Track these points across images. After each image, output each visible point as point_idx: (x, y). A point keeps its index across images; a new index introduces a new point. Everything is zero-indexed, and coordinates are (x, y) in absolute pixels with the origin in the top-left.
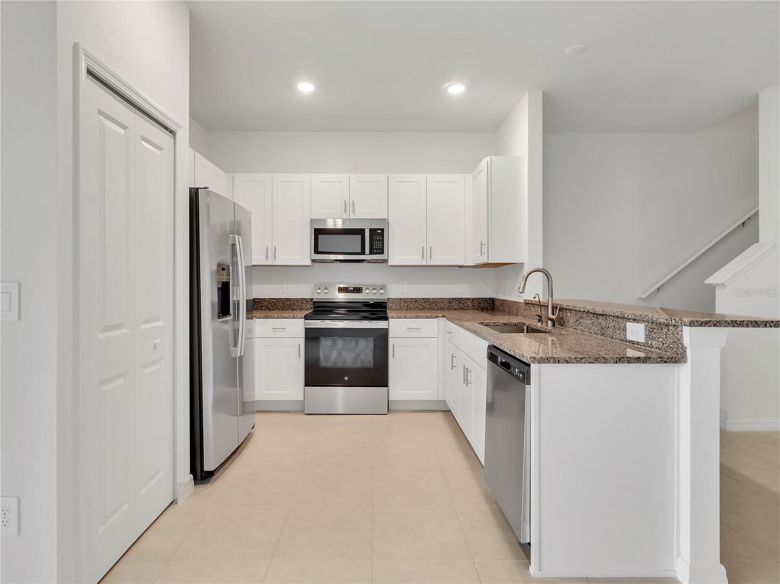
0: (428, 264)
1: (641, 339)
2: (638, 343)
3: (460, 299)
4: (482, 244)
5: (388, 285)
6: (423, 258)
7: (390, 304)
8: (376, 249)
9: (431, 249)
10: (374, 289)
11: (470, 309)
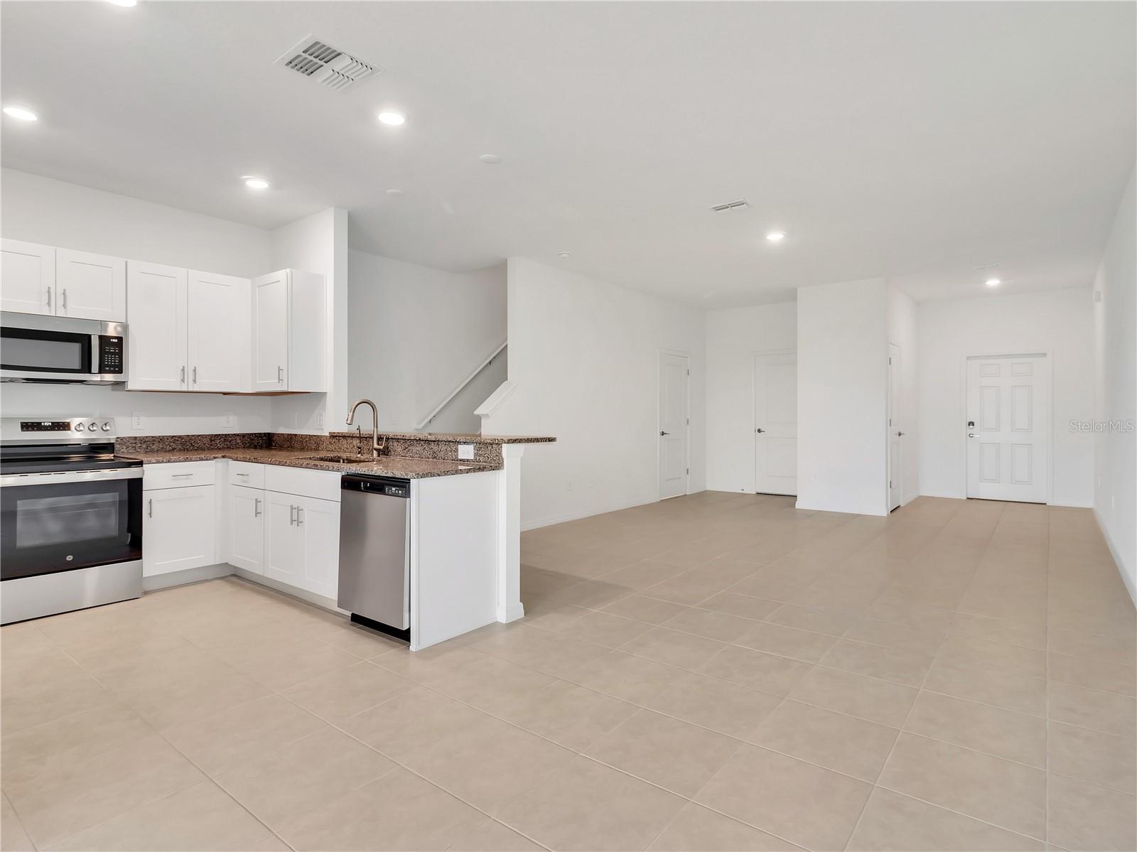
0: (190, 390)
1: (471, 457)
2: (468, 460)
3: (226, 435)
4: (279, 370)
5: (115, 419)
6: (183, 381)
7: (117, 447)
8: (111, 366)
9: (195, 370)
10: (92, 424)
11: (238, 448)
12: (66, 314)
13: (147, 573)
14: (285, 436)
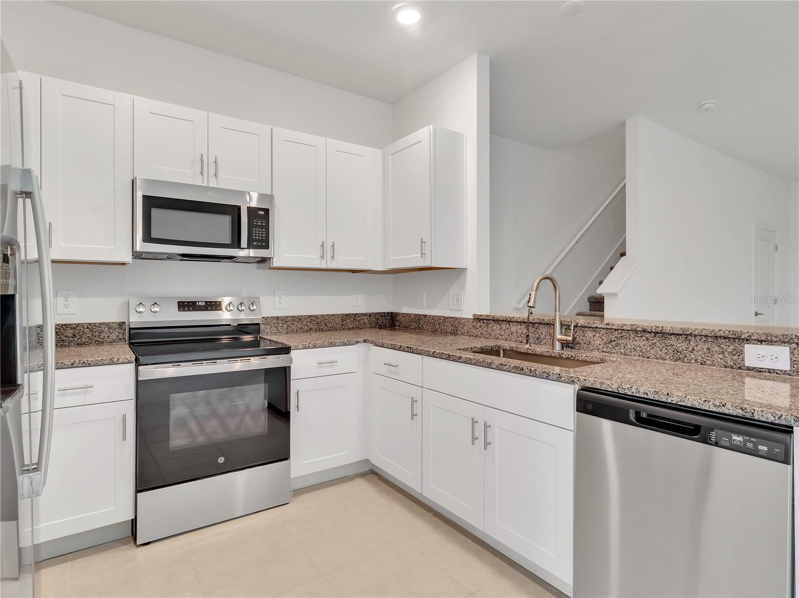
0: (329, 267)
1: (783, 366)
3: (355, 315)
4: (422, 242)
5: (261, 298)
6: (322, 257)
7: (262, 327)
8: (257, 241)
9: (333, 246)
10: (241, 304)
11: (365, 328)
12: (218, 184)
13: (294, 474)
14: (412, 316)
